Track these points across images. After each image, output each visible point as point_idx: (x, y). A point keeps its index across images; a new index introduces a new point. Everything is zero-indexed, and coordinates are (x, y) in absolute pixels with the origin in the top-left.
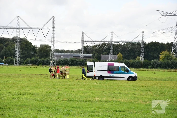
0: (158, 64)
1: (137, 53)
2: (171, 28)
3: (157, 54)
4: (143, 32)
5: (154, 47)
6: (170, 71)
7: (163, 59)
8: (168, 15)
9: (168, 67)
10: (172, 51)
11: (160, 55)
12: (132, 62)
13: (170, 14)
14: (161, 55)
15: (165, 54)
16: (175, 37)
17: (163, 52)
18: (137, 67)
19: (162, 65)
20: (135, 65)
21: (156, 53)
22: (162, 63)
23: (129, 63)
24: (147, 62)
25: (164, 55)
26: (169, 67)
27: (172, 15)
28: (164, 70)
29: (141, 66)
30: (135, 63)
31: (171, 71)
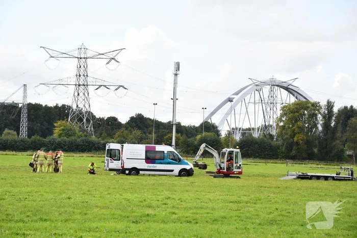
0: (57, 144)
1: (2, 123)
2: (66, 80)
3: (39, 124)
4: (25, 85)
5: (34, 112)
6: (92, 156)
7: (60, 135)
8: (61, 56)
9: (76, 148)
10: (69, 120)
11: (55, 127)
12: (12, 140)
13: (64, 55)
14: (57, 127)
15: (64, 126)
16: (74, 95)
17: (59, 123)
18: (19, 150)
19: (65, 146)
20: (15, 145)
21: (37, 123)
22: (65, 142)
23: (5, 141)
24: (39, 140)
25: (62, 128)
26: (78, 149)
27: (69, 56)
28: (81, 155)
29: (27, 148)
30: (16, 142)
31: (94, 157)
